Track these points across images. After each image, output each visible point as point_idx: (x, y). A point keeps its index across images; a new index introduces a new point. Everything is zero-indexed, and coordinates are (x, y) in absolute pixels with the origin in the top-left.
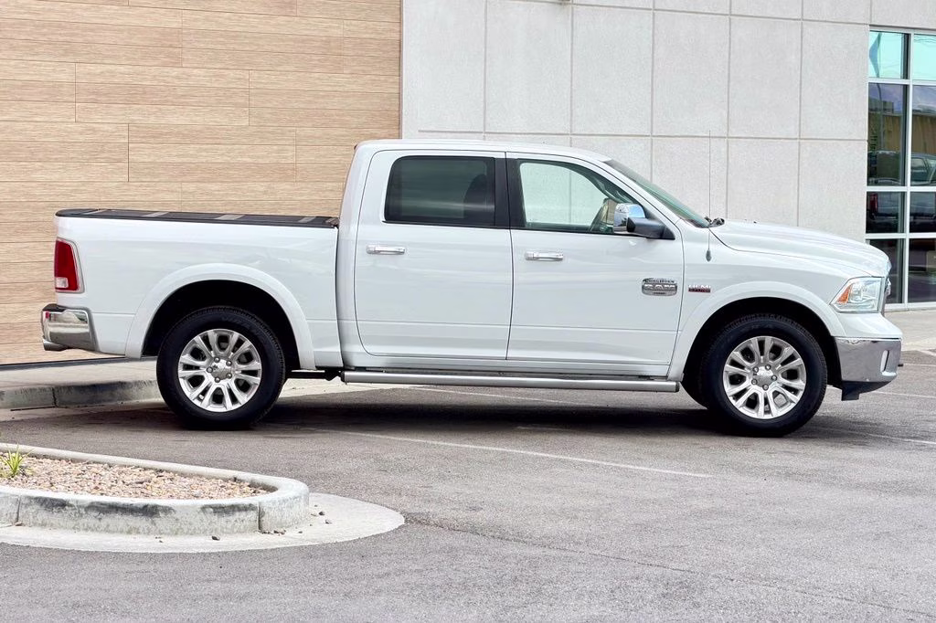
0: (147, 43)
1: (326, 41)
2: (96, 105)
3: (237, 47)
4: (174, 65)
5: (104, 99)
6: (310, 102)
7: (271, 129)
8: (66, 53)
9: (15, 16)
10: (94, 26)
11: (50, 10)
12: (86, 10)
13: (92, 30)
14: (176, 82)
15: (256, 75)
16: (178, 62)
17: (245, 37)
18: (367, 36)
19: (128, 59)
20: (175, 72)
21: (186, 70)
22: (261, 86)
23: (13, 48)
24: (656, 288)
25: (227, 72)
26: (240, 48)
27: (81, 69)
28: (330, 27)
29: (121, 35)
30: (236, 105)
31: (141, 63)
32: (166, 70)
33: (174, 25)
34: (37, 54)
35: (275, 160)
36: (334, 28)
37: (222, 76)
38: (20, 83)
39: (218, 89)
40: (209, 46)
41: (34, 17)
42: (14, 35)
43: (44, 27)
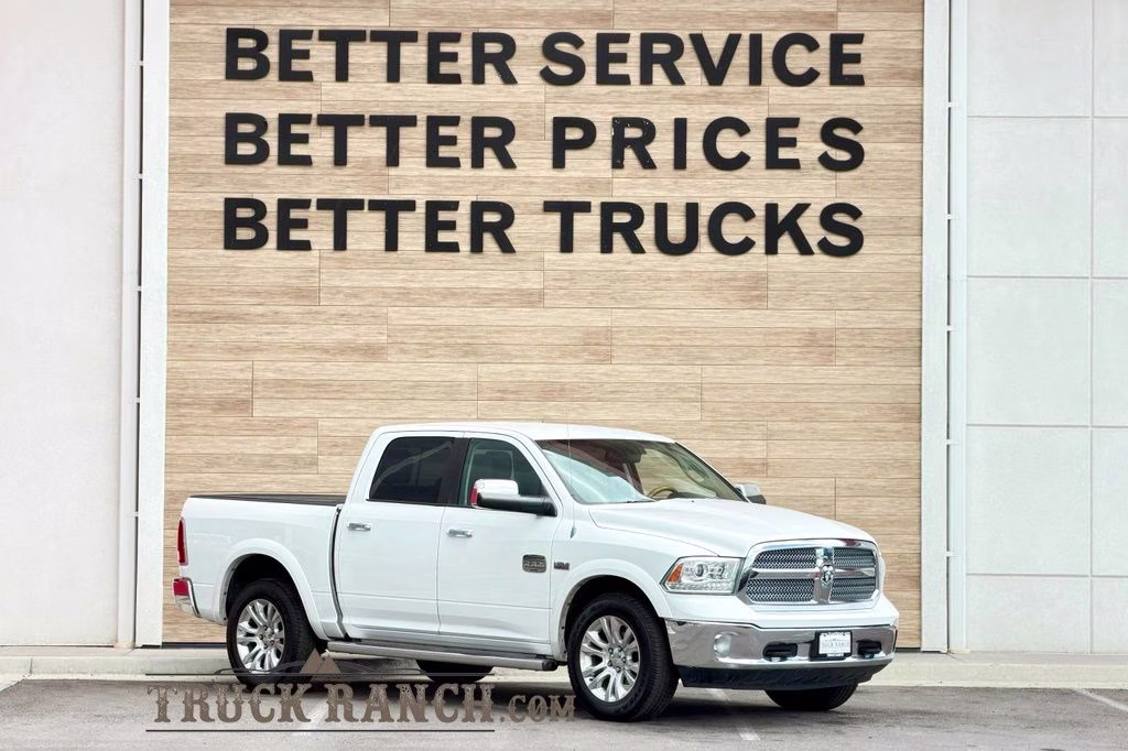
0: (567, 342)
1: (810, 333)
2: (502, 403)
3: (684, 343)
4: (601, 362)
5: (512, 396)
6: (787, 395)
7: (731, 424)
8: (466, 354)
9: (406, 322)
10: (498, 329)
11: (447, 315)
12: (490, 313)
13: (498, 332)
14: (605, 379)
15: (709, 369)
16: (608, 358)
17: (696, 332)
18: (871, 326)
19: (543, 358)
20: (604, 368)
21: (616, 367)
22: (719, 380)
23: (403, 351)
24: (534, 563)
25: (670, 368)
26: (689, 343)
27: (483, 369)
28: (816, 318)
29: (534, 336)
30: (684, 400)
31: (561, 361)
32: (590, 367)
33: (604, 324)
34: (432, 356)
35: (738, 456)
36: (822, 319)
37: (665, 371)
38: (411, 384)
39: (658, 384)
40: (648, 343)
41: (428, 323)
42: (406, 340)
43: (440, 330)
